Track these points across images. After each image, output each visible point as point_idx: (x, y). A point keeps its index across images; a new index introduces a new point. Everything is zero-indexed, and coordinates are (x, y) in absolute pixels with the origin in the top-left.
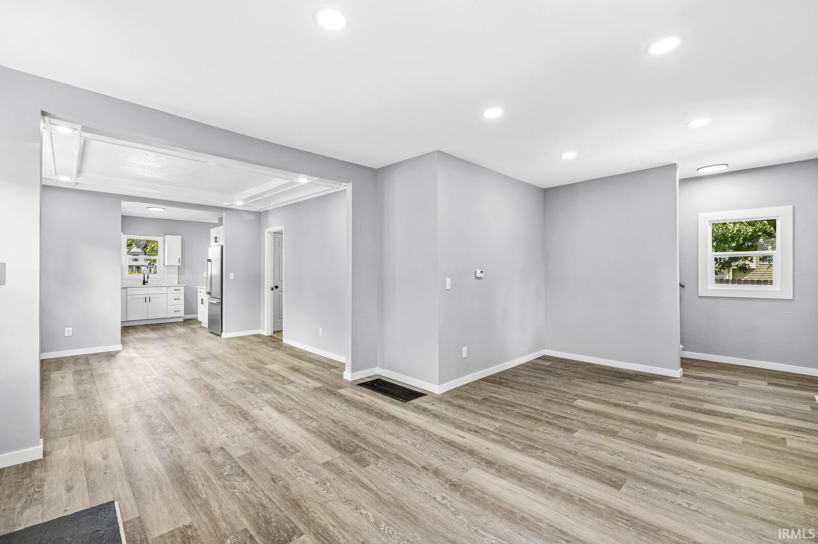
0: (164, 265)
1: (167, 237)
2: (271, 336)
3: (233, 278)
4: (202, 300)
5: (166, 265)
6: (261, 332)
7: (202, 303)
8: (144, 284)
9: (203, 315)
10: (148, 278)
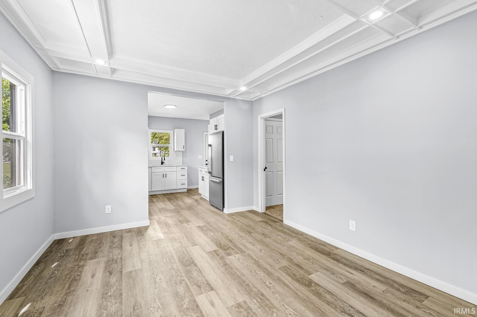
0: (174, 151)
1: (176, 130)
2: (264, 213)
3: (233, 160)
4: (203, 177)
5: (175, 150)
6: (254, 208)
7: (203, 180)
8: (162, 164)
9: (204, 189)
10: (164, 160)
